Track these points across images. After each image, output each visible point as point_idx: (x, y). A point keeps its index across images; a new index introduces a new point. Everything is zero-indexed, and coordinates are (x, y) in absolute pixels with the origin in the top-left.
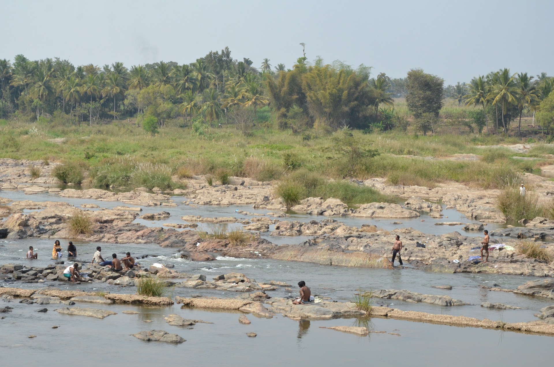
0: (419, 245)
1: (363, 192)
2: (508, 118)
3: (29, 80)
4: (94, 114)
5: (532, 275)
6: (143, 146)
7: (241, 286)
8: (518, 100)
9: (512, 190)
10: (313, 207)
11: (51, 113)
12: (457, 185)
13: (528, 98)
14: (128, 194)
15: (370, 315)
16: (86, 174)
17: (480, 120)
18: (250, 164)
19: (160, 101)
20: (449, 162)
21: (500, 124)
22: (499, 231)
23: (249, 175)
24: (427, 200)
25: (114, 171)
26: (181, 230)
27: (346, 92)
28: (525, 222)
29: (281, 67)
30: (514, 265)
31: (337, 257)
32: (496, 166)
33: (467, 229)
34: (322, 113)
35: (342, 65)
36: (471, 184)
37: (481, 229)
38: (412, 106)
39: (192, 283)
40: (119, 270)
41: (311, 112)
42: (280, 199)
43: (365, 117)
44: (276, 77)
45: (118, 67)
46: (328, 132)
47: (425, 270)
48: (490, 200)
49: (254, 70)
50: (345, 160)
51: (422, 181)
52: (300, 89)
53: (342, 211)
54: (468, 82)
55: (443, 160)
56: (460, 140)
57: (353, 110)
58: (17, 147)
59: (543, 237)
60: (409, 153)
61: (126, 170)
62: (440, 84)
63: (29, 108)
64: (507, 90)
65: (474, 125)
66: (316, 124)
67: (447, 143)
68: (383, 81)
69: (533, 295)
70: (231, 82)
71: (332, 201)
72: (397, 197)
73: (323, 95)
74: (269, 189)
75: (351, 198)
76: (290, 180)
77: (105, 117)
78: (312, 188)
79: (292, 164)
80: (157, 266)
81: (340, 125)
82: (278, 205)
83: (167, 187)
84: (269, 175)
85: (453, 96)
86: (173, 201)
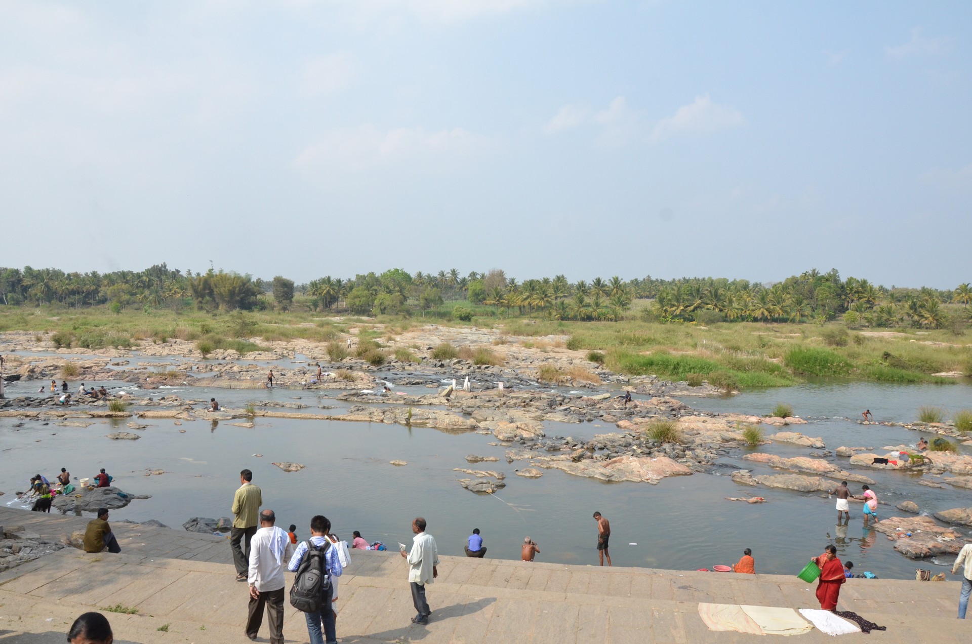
0: (282, 375)
1: (249, 345)
2: (331, 303)
3: (34, 281)
4: (79, 302)
5: (345, 389)
6: (112, 321)
7: (176, 403)
8: (336, 293)
9: (334, 342)
10: (219, 355)
11: (50, 302)
12: (303, 340)
13: (342, 292)
14: (102, 351)
15: (254, 416)
16: (74, 339)
17: (315, 304)
18: (180, 331)
19: (122, 294)
20: (299, 327)
21: (327, 306)
22: (327, 365)
23: (179, 338)
24: (286, 349)
25: (93, 337)
26: (137, 371)
27: (237, 289)
28: (341, 360)
29: (198, 274)
30: (336, 384)
31: (234, 383)
32: (324, 330)
33: (309, 365)
34: (224, 301)
35: (235, 273)
36: (311, 340)
38: (277, 297)
39: (144, 403)
40: (96, 397)
41: (217, 300)
42: (199, 351)
43: (249, 303)
44: (196, 280)
45: (94, 274)
46: (227, 312)
47: (286, 389)
48: (322, 348)
49: (182, 276)
50: (238, 327)
51: (283, 338)
52: (210, 287)
53: (237, 357)
54: (308, 283)
55: (295, 326)
56: (305, 315)
57: (242, 299)
58: (26, 323)
59: (351, 368)
60: (276, 323)
61: (100, 336)
62: (292, 284)
63: (34, 299)
64: (330, 287)
65: (312, 307)
66: (220, 307)
67: (297, 317)
68: (259, 283)
69: (346, 400)
70: (167, 283)
71: (230, 351)
72: (269, 348)
73: (224, 290)
74: (192, 345)
75: (242, 349)
76: (204, 340)
77: (85, 303)
78: (218, 344)
79: (206, 330)
80: (122, 393)
81: (235, 307)
82: (198, 354)
83: (127, 345)
84: (192, 337)
85: (300, 291)
86: (131, 354)
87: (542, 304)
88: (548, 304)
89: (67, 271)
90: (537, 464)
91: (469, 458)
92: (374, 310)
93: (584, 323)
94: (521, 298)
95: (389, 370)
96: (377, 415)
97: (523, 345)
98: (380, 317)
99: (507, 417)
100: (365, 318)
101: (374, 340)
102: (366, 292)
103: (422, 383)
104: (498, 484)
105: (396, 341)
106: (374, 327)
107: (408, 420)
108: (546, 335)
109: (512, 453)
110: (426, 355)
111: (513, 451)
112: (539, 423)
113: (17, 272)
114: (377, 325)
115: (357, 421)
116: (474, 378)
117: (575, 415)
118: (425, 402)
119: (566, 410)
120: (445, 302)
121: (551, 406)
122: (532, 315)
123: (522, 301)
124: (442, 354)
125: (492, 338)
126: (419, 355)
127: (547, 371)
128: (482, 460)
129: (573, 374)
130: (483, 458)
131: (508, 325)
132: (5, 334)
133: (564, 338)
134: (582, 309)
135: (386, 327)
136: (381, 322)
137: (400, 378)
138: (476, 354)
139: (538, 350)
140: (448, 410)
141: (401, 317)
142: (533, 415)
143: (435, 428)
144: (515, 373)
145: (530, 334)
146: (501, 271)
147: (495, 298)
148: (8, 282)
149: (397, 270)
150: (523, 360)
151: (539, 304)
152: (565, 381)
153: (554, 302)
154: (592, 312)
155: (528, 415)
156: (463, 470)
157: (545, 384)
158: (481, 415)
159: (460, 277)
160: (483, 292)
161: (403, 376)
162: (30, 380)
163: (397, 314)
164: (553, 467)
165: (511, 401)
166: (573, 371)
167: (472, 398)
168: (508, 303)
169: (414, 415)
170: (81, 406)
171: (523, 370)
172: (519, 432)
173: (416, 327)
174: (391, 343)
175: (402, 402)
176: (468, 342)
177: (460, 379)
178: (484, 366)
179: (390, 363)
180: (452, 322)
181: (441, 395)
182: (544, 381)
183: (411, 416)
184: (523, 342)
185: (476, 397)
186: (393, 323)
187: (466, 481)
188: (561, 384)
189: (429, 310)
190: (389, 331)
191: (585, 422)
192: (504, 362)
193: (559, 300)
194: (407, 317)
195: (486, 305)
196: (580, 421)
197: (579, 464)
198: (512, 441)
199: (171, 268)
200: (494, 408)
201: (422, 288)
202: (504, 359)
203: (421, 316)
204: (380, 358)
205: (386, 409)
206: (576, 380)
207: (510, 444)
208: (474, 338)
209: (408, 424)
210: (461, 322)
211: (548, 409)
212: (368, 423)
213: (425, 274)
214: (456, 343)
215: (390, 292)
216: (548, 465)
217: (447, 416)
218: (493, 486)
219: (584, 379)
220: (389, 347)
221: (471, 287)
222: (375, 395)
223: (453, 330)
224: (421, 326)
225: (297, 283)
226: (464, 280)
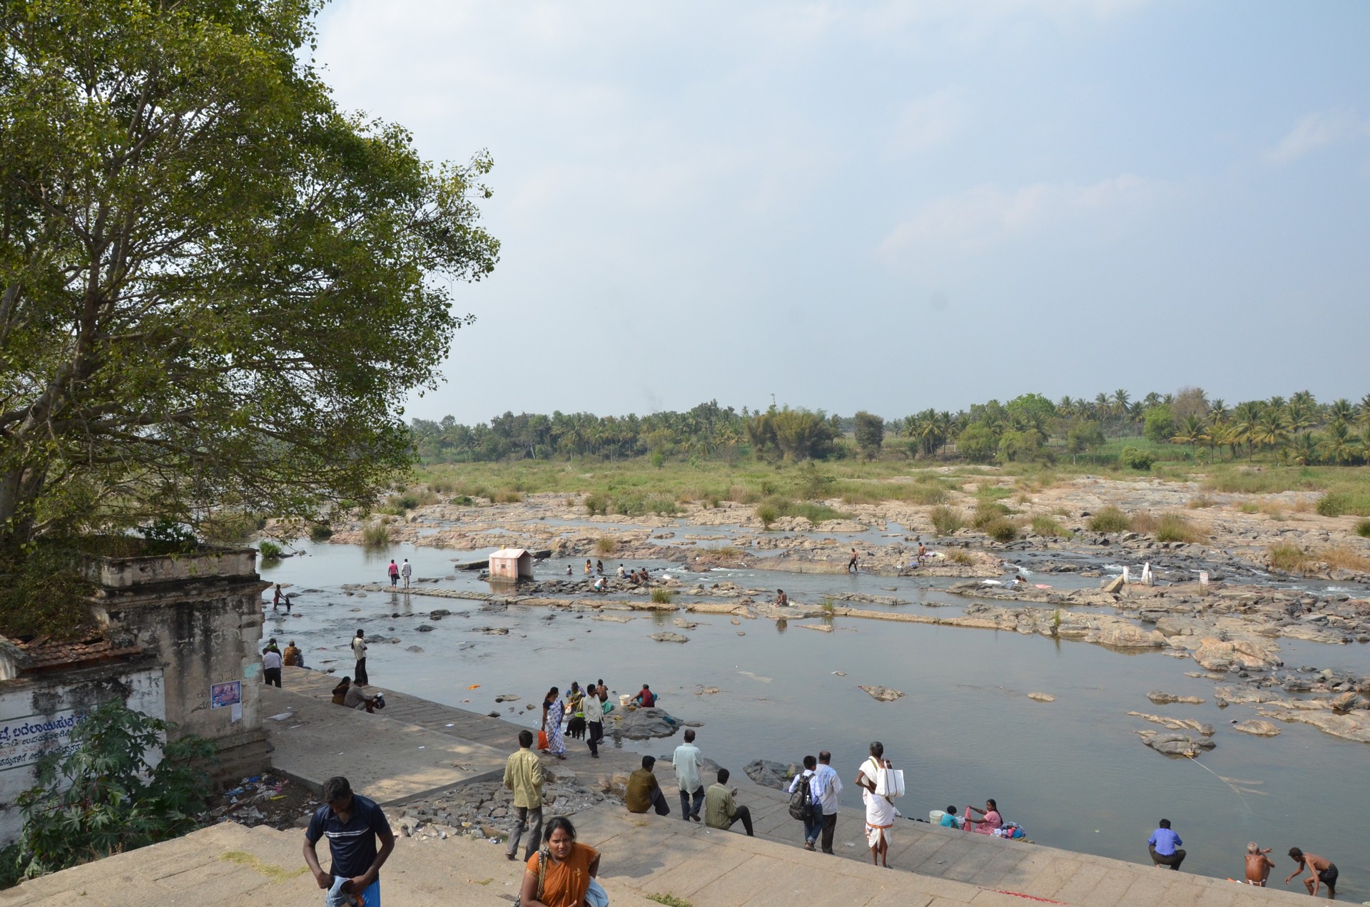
0: (869, 554)
1: (824, 511)
2: (935, 446)
3: (564, 430)
4: (614, 454)
5: (959, 577)
6: (653, 478)
7: (732, 593)
8: (943, 432)
9: (941, 506)
10: (786, 524)
11: (581, 454)
12: (897, 502)
13: (950, 430)
14: (642, 518)
15: (833, 615)
16: (609, 502)
17: (913, 448)
18: (735, 491)
19: (664, 442)
20: (891, 483)
21: (929, 452)
22: (932, 540)
23: (735, 500)
24: (875, 516)
25: (631, 500)
26: (684, 547)
27: (807, 431)
28: (952, 532)
29: (757, 412)
30: (945, 569)
31: (806, 566)
32: (927, 486)
34: (790, 448)
35: (804, 410)
36: (909, 501)
37: (918, 539)
38: (860, 440)
39: (693, 591)
40: (637, 582)
41: (781, 447)
42: (760, 519)
43: (823, 449)
44: (754, 420)
45: (632, 417)
46: (795, 462)
47: (875, 574)
48: (925, 515)
49: (736, 415)
50: (809, 485)
51: (870, 500)
52: (772, 429)
53: (808, 527)
54: (903, 418)
55: (886, 482)
56: (899, 464)
57: (814, 444)
58: (556, 482)
59: (967, 545)
60: (859, 477)
61: (639, 499)
62: (881, 422)
63: (564, 451)
64: (933, 425)
65: (908, 453)
66: (785, 456)
67: (887, 468)
68: (836, 421)
69: (961, 594)
70: (718, 426)
71: (800, 519)
72: (851, 514)
73: (790, 433)
74: (750, 511)
75: (815, 516)
76: (765, 503)
77: (622, 455)
78: (784, 508)
79: (769, 491)
80: (666, 577)
81: (804, 456)
82: (758, 524)
83: (672, 511)
84: (751, 499)
85: (891, 430)
86: (677, 523)
87: (1272, 439)
88: (1281, 440)
89: (600, 415)
90: (1270, 713)
91: (1154, 697)
92: (998, 456)
93: (1347, 469)
94: (1233, 431)
95: (1024, 548)
96: (1008, 621)
97: (1240, 508)
98: (1008, 466)
99: (1215, 630)
100: (985, 468)
101: (999, 502)
102: (986, 429)
103: (1074, 570)
104: (1202, 743)
105: (1032, 503)
106: (999, 482)
107: (1054, 629)
108: (1280, 491)
109: (1226, 692)
110: (1080, 526)
111: (1227, 689)
112: (1272, 641)
113: (545, 418)
114: (1004, 477)
115: (978, 627)
116: (1159, 563)
117: (1336, 631)
118: (1081, 600)
119: (1319, 620)
120: (1107, 439)
121: (1291, 613)
122: (1254, 458)
123: (1236, 437)
124: (1105, 525)
125: (1187, 497)
126: (1069, 526)
127: (1284, 553)
128: (1175, 701)
129: (1329, 558)
130: (1176, 697)
131: (1213, 474)
132: (533, 497)
133: (1313, 497)
134: (1343, 447)
135: (1017, 482)
136: (1009, 474)
137: (1041, 562)
138: (1161, 526)
139: (1267, 516)
140: (1117, 614)
141: (1039, 466)
142: (1261, 628)
143: (1097, 643)
144: (1228, 556)
145: (1251, 489)
146: (1199, 389)
147: (1189, 432)
148: (536, 431)
149: (1033, 396)
150: (1241, 534)
151: (1266, 440)
152: (1316, 570)
153: (1292, 436)
154: (1362, 451)
155: (1251, 628)
156: (1143, 715)
157: (1281, 575)
158: (1171, 626)
159: (1131, 401)
160: (1170, 424)
161: (1045, 558)
162: (561, 557)
163: (1033, 461)
164: (1298, 720)
165: (1222, 602)
166: (1330, 554)
167: (1156, 596)
168: (1212, 439)
169: (1066, 622)
170: (620, 594)
171: (1240, 551)
172: (1236, 656)
173: (1063, 480)
174: (1025, 507)
175: (1045, 599)
176: (1146, 504)
177: (1135, 565)
178: (1174, 544)
179: (1024, 537)
180: (1120, 472)
181: (1106, 590)
182: (1278, 570)
183: (1059, 623)
184: (1240, 504)
185: (1162, 595)
186: (1027, 475)
187: (1150, 735)
188: (1309, 576)
189: (1082, 454)
190: (1022, 488)
191: (1356, 644)
192: (1207, 536)
193: (1301, 433)
194: (1049, 464)
195: (1175, 443)
196: (1346, 641)
197: (1345, 718)
198: (1225, 671)
199: (722, 406)
200: (1192, 614)
201: (1069, 421)
202: (1207, 533)
203: (1071, 462)
204: (1009, 530)
205: (1021, 610)
206: (1336, 569)
207: (1221, 676)
208: (1157, 497)
209: (1055, 635)
210: (1135, 470)
211: (1287, 618)
212: (994, 631)
213: (1074, 399)
214: (1127, 506)
215: (1021, 428)
216: (1289, 717)
217: (1115, 625)
218: (1194, 746)
219: (1350, 567)
220: (1023, 512)
221: (1150, 416)
222: (1003, 587)
223: (1119, 484)
224: (1071, 479)
225: (888, 418)
226: (1138, 405)
